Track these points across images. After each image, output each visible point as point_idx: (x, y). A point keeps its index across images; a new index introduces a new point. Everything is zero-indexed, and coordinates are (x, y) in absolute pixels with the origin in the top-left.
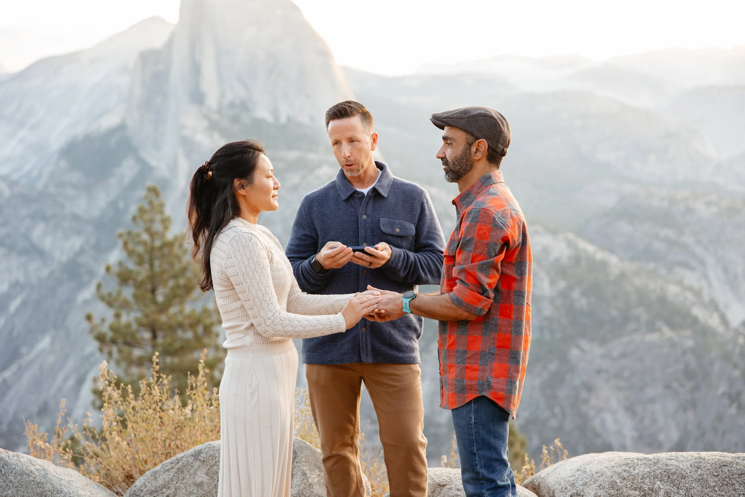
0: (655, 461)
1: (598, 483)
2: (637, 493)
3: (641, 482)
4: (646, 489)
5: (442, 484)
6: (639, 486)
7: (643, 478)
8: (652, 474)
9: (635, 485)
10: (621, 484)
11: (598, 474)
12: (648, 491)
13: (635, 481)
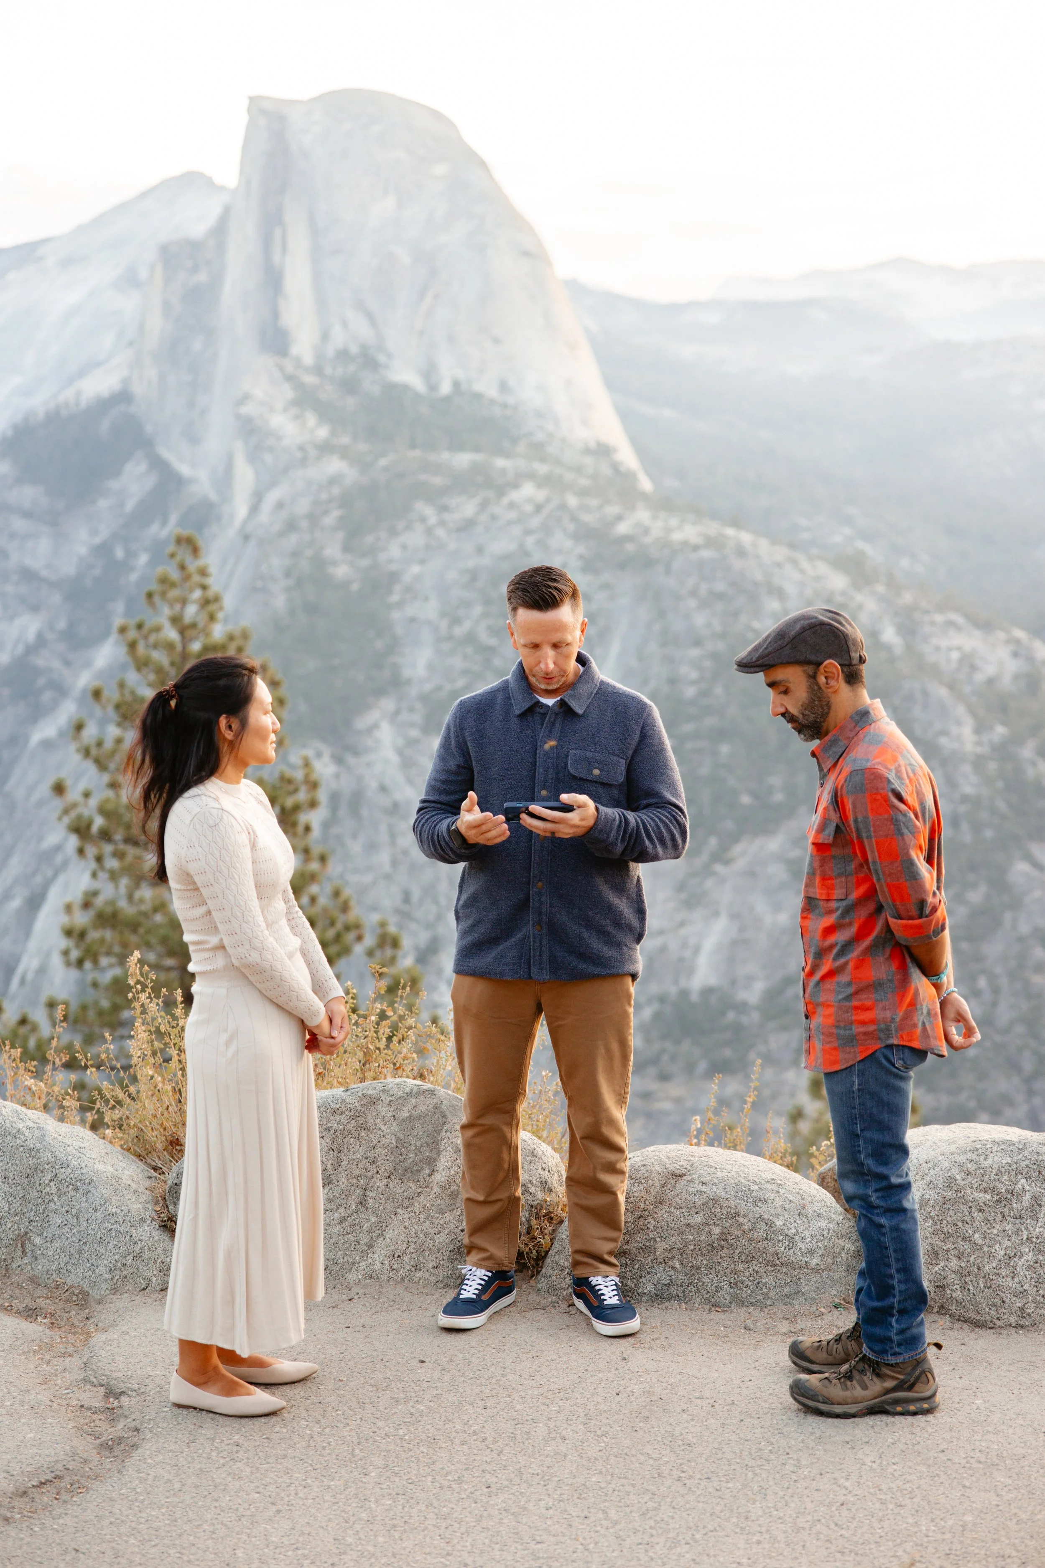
0: (1021, 1147)
1: (928, 1179)
2: (988, 1197)
3: (995, 1180)
4: (1003, 1191)
5: (678, 1173)
6: (991, 1186)
7: (999, 1173)
8: (1014, 1167)
9: (985, 1185)
10: (964, 1182)
11: (929, 1165)
12: (1005, 1195)
13: (986, 1178)
